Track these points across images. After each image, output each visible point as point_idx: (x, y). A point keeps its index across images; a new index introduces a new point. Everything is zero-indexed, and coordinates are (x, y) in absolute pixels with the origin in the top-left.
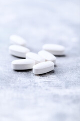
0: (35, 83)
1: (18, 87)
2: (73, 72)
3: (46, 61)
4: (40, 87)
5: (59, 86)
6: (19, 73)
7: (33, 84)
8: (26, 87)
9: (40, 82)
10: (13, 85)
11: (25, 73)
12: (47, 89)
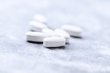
0: (42, 53)
1: (24, 53)
2: (83, 50)
3: (60, 36)
4: (45, 57)
5: (63, 59)
6: (31, 44)
7: (39, 54)
8: (31, 55)
9: (47, 53)
10: (20, 51)
11: (36, 45)
12: (50, 59)
